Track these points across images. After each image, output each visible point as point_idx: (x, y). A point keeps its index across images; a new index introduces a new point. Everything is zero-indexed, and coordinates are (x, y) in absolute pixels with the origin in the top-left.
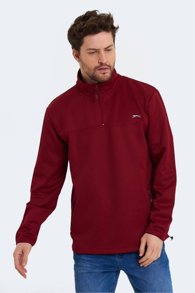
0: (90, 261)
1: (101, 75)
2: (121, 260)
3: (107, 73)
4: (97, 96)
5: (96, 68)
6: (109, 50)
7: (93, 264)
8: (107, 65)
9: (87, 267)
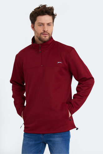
1: (43, 37)
4: (40, 50)
5: (41, 33)
6: (49, 25)
8: (47, 33)
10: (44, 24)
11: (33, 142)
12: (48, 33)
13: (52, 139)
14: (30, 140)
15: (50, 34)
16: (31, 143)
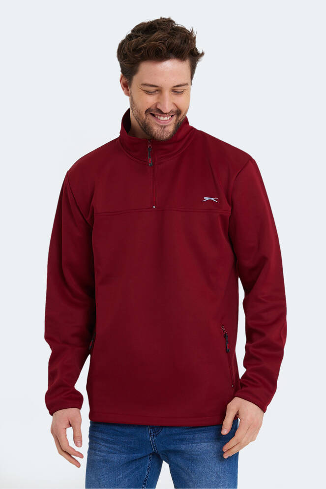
0: (106, 441)
1: (157, 128)
2: (155, 438)
4: (150, 159)
7: (111, 445)
9: (100, 451)
13: (183, 447)
14: (114, 449)
16: (115, 458)
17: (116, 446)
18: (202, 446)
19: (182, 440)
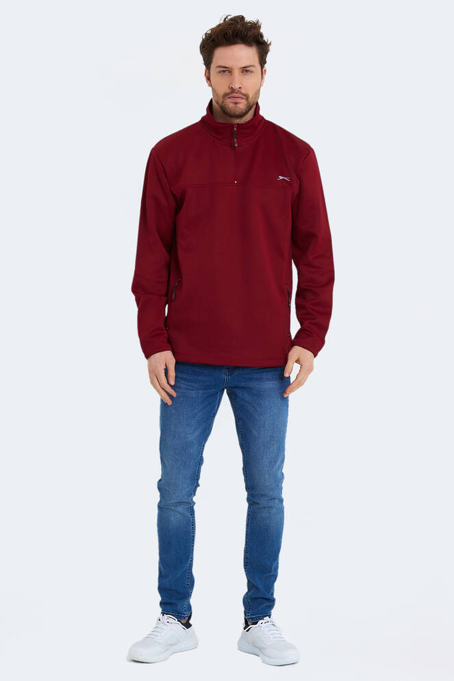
0: (186, 380)
1: (231, 105)
2: (229, 377)
3: (240, 103)
5: (226, 95)
6: (247, 71)
7: (189, 384)
8: (241, 93)
10: (232, 68)
11: (201, 392)
12: (244, 95)
13: (252, 384)
14: (192, 386)
15: (251, 96)
16: (193, 394)
17: (193, 384)
18: (269, 384)
19: (250, 379)
